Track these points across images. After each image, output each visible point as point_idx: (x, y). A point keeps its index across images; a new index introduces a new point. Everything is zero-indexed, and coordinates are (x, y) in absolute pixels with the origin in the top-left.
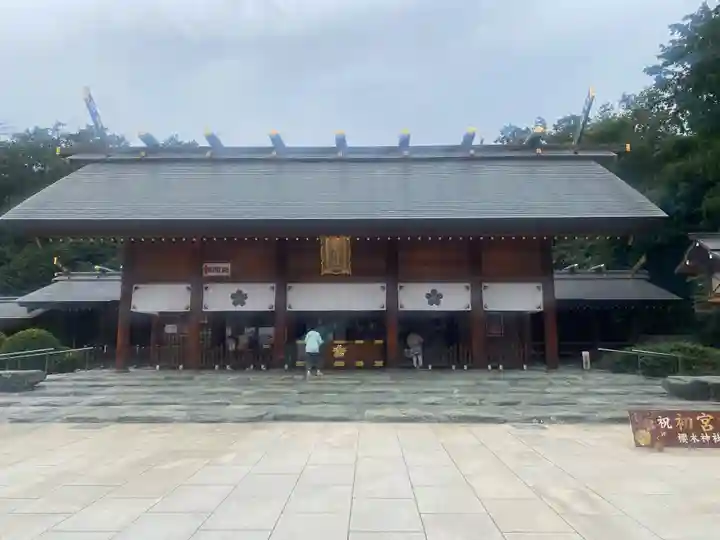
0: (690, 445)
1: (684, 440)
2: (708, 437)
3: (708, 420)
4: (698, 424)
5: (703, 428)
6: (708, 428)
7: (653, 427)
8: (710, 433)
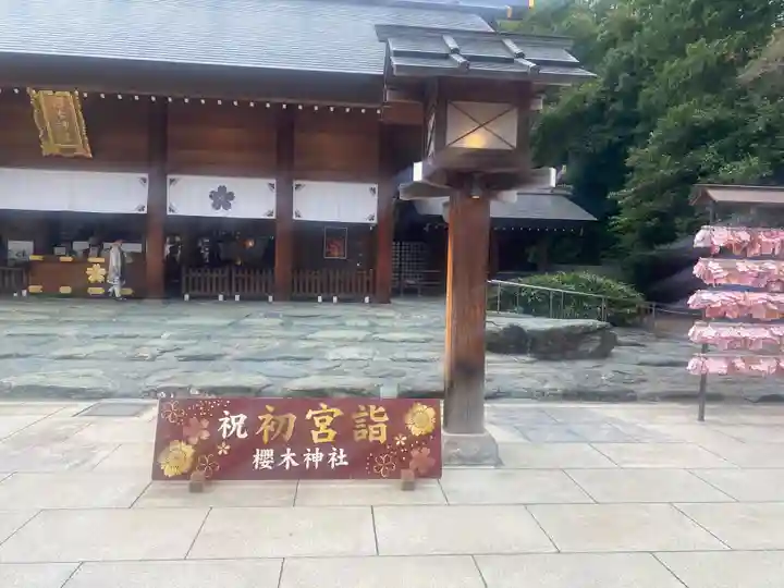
0: (277, 473)
1: (266, 465)
2: (318, 457)
3: (329, 420)
4: (304, 428)
5: (315, 434)
6: (325, 435)
7: (205, 435)
8: (325, 448)
